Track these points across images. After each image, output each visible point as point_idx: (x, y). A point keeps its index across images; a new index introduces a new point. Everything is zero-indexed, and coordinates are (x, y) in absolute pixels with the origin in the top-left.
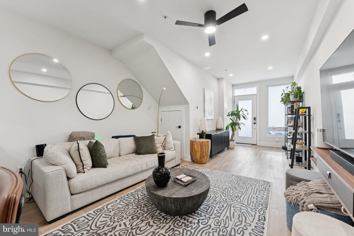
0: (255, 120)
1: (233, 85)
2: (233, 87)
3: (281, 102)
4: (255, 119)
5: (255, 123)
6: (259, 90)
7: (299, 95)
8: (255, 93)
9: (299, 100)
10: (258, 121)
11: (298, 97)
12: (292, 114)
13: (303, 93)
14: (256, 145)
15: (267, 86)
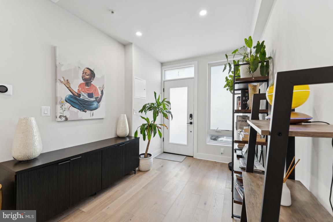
0: (191, 118)
1: (162, 64)
2: (162, 67)
3: (225, 87)
4: (191, 116)
5: (191, 123)
6: (198, 72)
7: (260, 64)
8: (192, 75)
9: (260, 75)
10: (195, 120)
11: (259, 69)
12: (244, 111)
13: (270, 58)
14: (193, 157)
15: (209, 64)
